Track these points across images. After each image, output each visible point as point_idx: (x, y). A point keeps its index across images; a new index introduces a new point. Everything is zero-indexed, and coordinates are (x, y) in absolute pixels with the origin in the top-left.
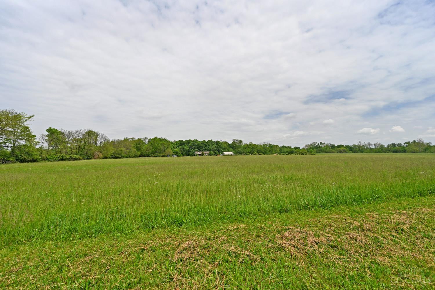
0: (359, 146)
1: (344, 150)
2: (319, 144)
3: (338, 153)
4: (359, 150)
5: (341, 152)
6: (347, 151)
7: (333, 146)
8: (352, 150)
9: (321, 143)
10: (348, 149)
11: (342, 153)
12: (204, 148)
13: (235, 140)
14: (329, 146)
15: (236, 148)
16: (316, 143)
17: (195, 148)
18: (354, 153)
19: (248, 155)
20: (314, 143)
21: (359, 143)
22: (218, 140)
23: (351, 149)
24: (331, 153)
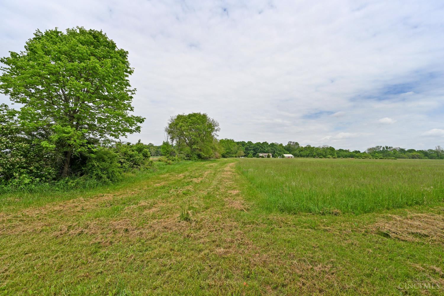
0: (437, 152)
1: (417, 156)
2: (384, 148)
3: (410, 158)
4: (438, 156)
5: (413, 157)
6: (423, 157)
7: (402, 151)
8: (427, 156)
9: (387, 147)
10: (421, 155)
11: (416, 158)
12: (260, 150)
13: (291, 142)
14: (397, 151)
15: (292, 151)
16: (381, 147)
17: (251, 150)
18: (431, 158)
19: (321, 158)
20: (378, 147)
21: (438, 148)
22: (273, 143)
23: (426, 154)
24: (401, 158)
